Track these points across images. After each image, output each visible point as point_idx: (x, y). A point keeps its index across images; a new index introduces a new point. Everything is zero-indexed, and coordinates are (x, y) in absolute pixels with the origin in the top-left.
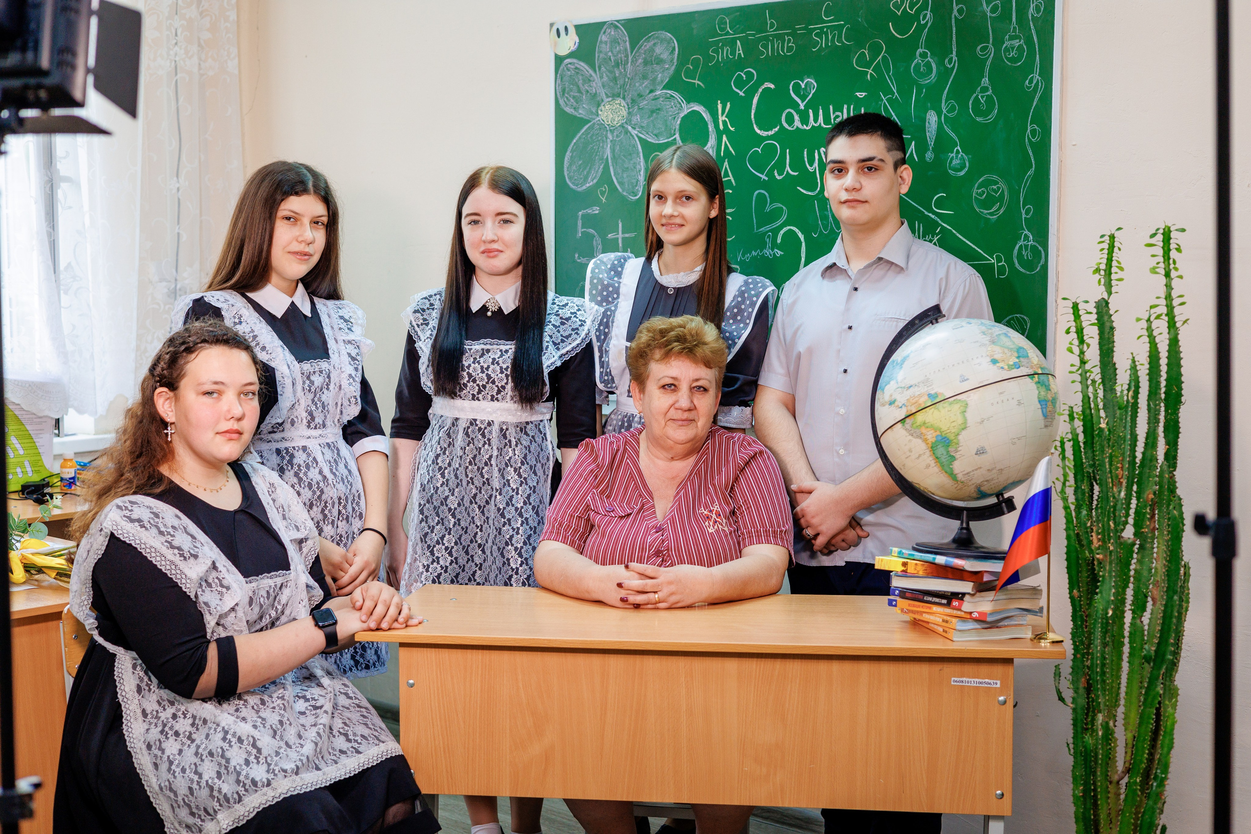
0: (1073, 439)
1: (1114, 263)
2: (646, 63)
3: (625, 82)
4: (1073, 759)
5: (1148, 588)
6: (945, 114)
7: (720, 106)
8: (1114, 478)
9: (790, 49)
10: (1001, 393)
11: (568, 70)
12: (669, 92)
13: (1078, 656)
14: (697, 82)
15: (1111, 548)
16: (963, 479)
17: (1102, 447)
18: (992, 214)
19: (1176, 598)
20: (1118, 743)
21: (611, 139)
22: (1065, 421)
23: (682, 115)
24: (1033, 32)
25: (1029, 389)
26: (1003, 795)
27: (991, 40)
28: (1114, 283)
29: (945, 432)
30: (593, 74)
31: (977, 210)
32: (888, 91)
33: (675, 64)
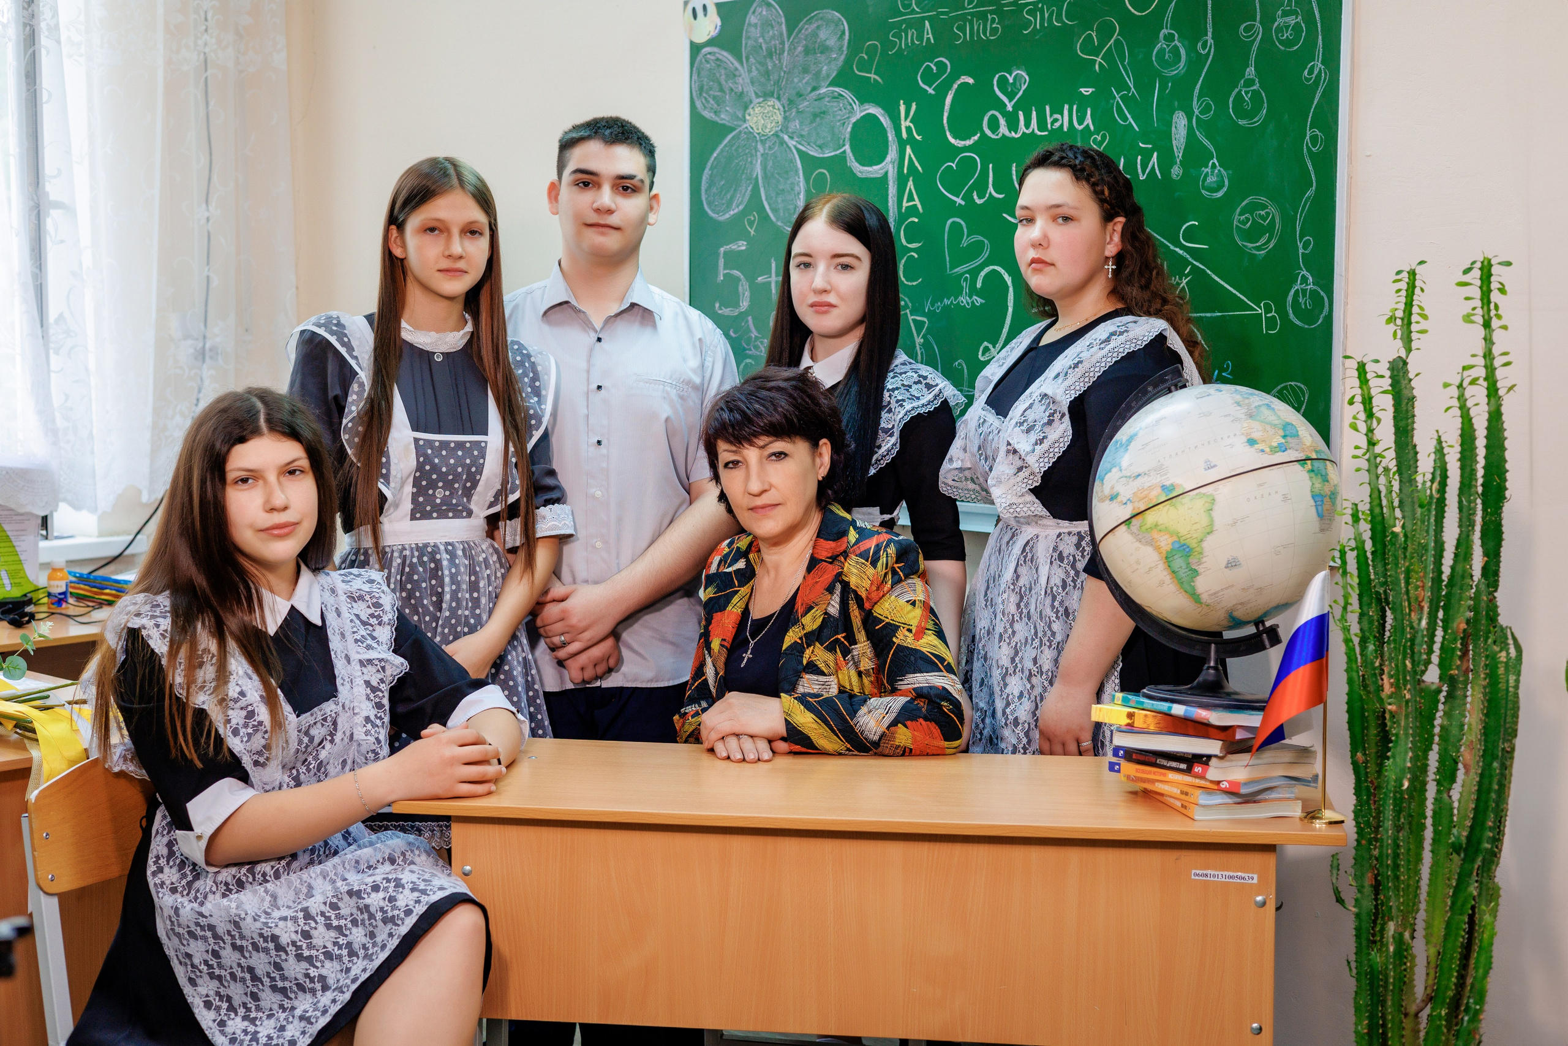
0: (1357, 548)
1: (1415, 310)
2: (807, 51)
3: (780, 76)
4: (1355, 983)
5: (1458, 751)
6: (1197, 116)
7: (902, 108)
8: (1412, 600)
9: (994, 31)
10: (1261, 485)
11: (707, 61)
12: (837, 89)
13: (1364, 842)
14: (873, 76)
15: (1408, 696)
16: (1209, 601)
17: (1396, 558)
18: (1260, 248)
19: (1495, 765)
20: (1417, 960)
21: (762, 151)
22: (1346, 523)
23: (853, 120)
24: (1314, 4)
25: (1299, 480)
26: (1261, 1029)
27: (1258, 17)
28: (1414, 336)
29: (1184, 538)
30: (739, 67)
31: (1239, 243)
32: (1122, 86)
33: (845, 53)
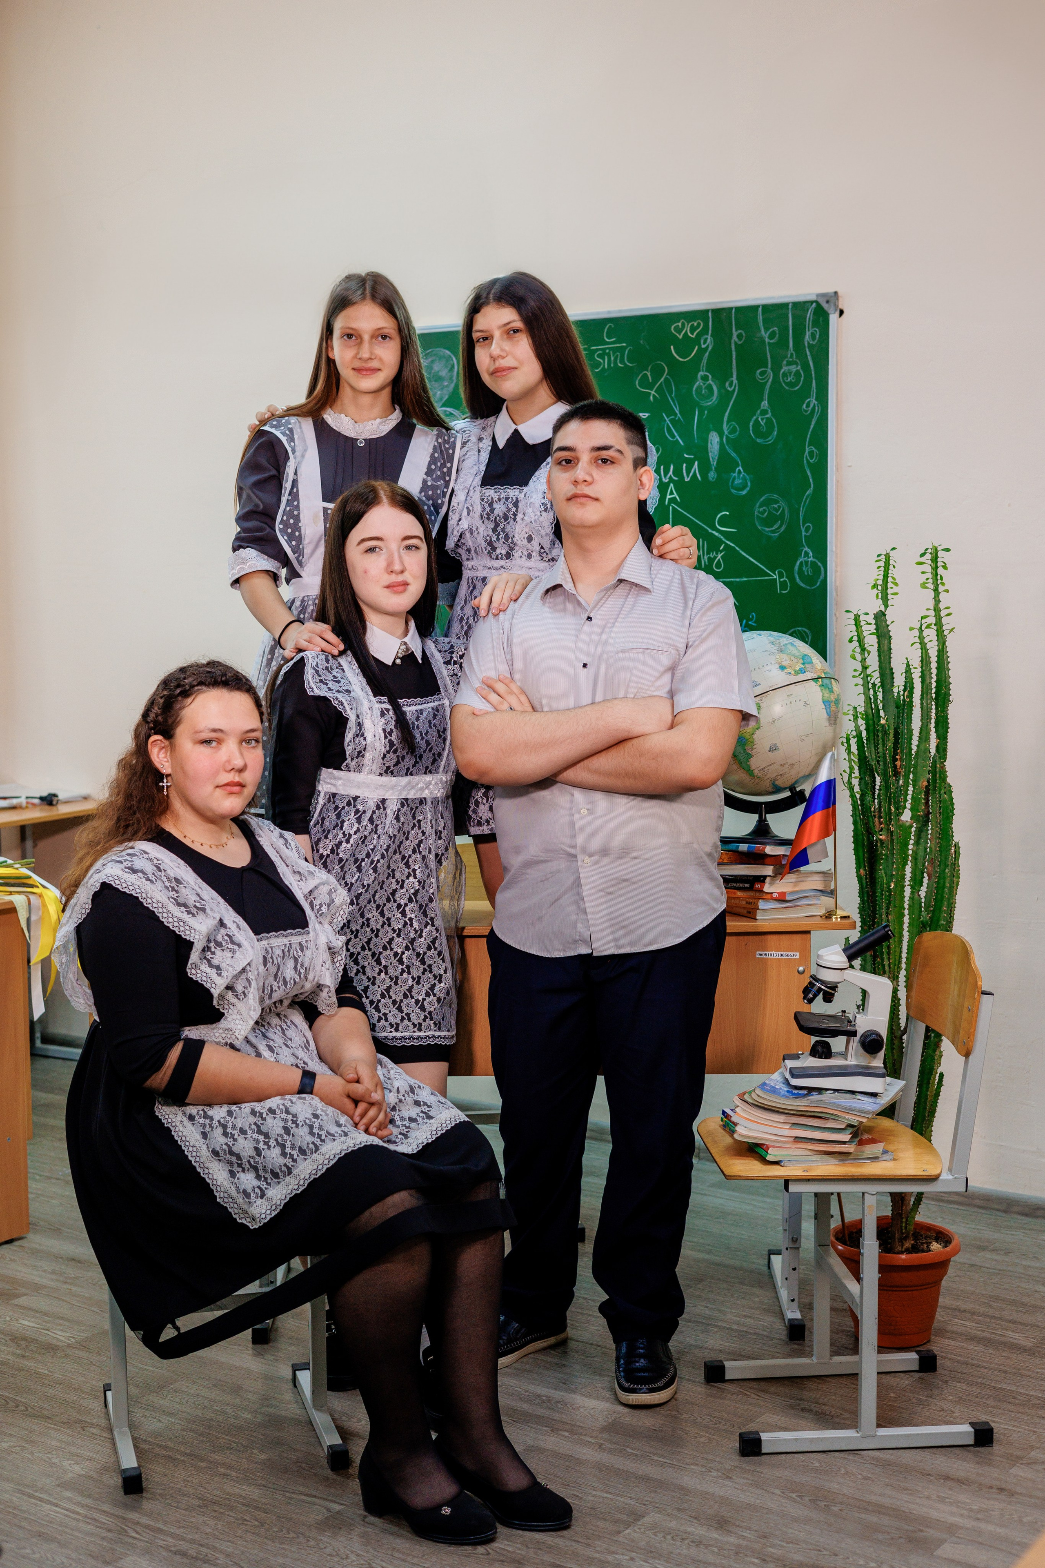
0: (857, 736)
1: (890, 579)
5: (924, 866)
6: (727, 435)
8: (893, 769)
10: (791, 697)
13: (865, 927)
15: (893, 830)
16: (760, 775)
18: (774, 531)
19: (947, 870)
22: (851, 720)
24: (809, 358)
25: (814, 691)
27: (770, 365)
28: (890, 597)
31: (760, 528)
32: (671, 412)
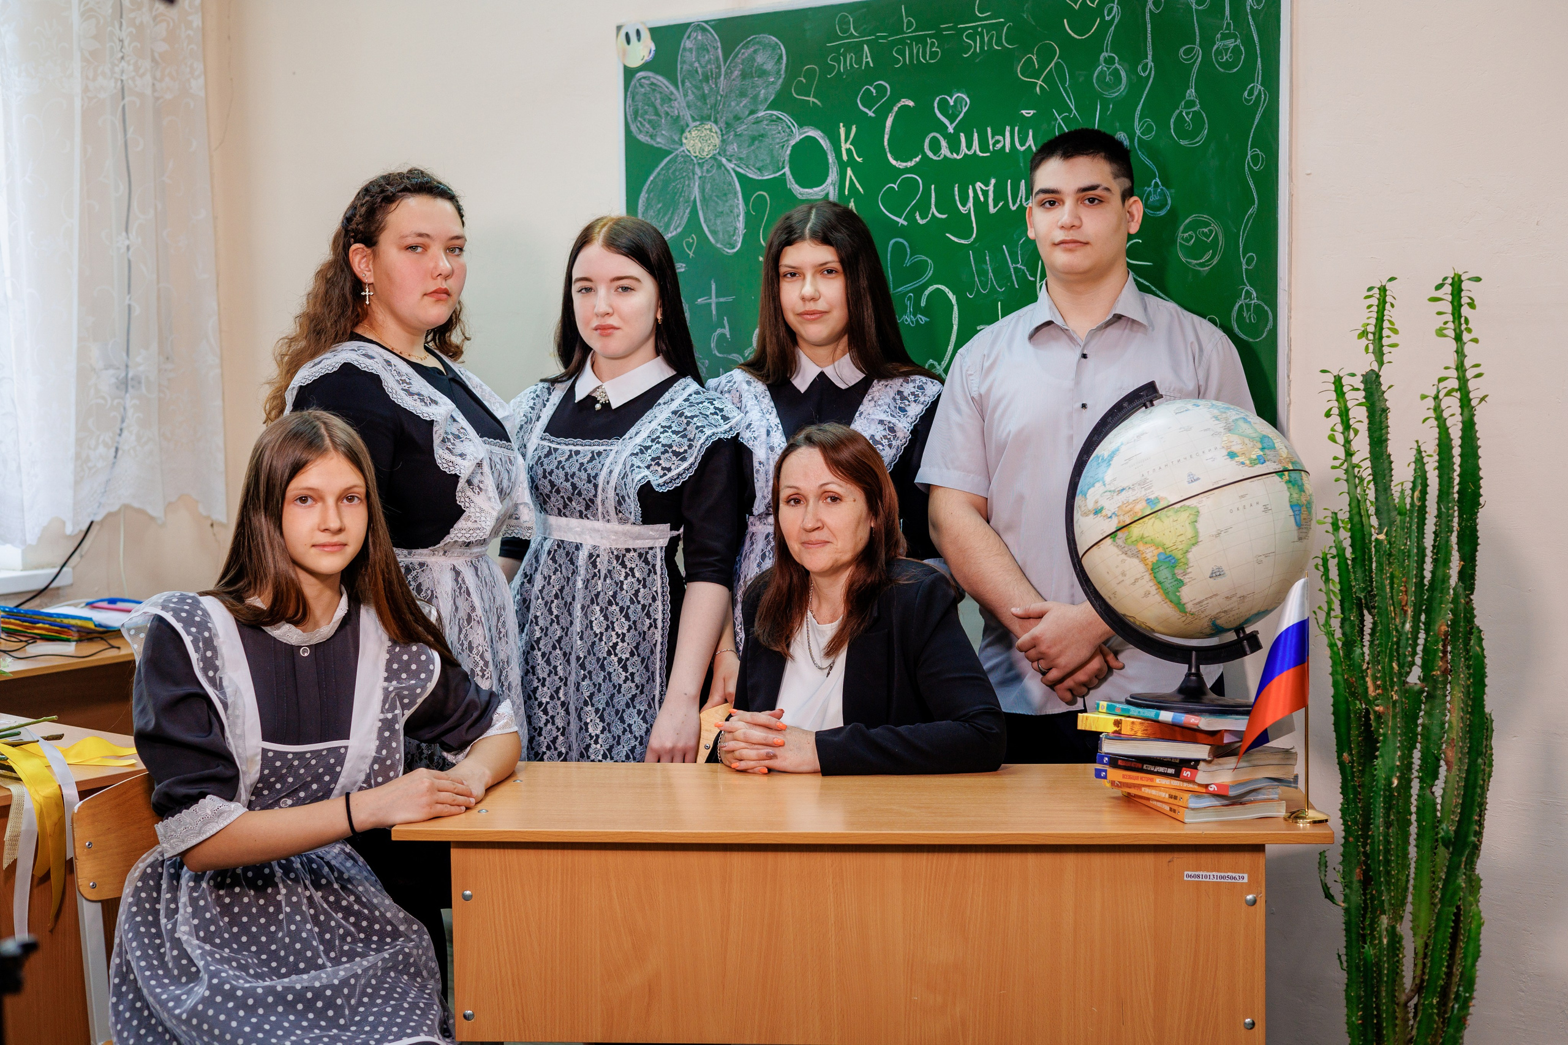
0: (1338, 555)
1: (1386, 324)
2: (744, 75)
3: (716, 100)
4: (1346, 976)
5: (1440, 748)
6: (1139, 137)
7: (842, 131)
8: (1396, 605)
9: (933, 55)
10: (1242, 497)
11: (642, 86)
12: (775, 113)
13: (1351, 839)
14: (811, 99)
15: (1395, 697)
16: (1193, 610)
17: (1381, 565)
18: (1202, 265)
19: (1478, 760)
20: (1406, 952)
21: (700, 174)
22: (1327, 532)
23: (793, 143)
24: (1253, 29)
25: (1277, 491)
26: (1253, 1024)
27: (1198, 40)
28: (1386, 349)
29: (1170, 549)
30: (675, 91)
31: (1183, 260)
32: (1063, 108)
33: (783, 76)
